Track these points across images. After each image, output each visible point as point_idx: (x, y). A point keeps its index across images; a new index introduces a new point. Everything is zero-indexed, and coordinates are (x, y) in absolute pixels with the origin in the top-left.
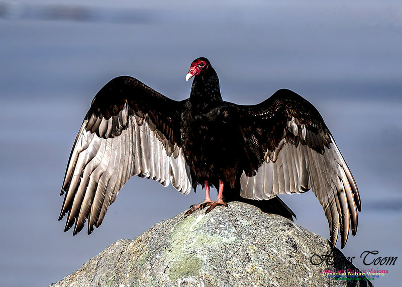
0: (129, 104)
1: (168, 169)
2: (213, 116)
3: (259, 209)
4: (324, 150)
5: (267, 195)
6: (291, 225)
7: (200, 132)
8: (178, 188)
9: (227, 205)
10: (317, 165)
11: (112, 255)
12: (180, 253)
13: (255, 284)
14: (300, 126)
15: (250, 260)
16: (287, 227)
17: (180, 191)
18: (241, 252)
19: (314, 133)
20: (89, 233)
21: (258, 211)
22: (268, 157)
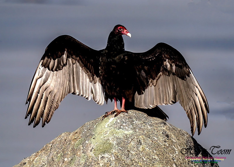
0: (68, 51)
1: (90, 90)
2: (119, 59)
3: (146, 114)
4: (186, 78)
5: (150, 106)
6: (165, 124)
7: (111, 69)
8: (96, 101)
9: (127, 112)
10: (182, 87)
11: (60, 141)
12: (100, 140)
13: (144, 158)
14: (171, 64)
15: (141, 144)
16: (163, 125)
17: (98, 103)
18: (136, 139)
19: (180, 69)
20: (43, 126)
21: (146, 115)
22: (151, 83)
